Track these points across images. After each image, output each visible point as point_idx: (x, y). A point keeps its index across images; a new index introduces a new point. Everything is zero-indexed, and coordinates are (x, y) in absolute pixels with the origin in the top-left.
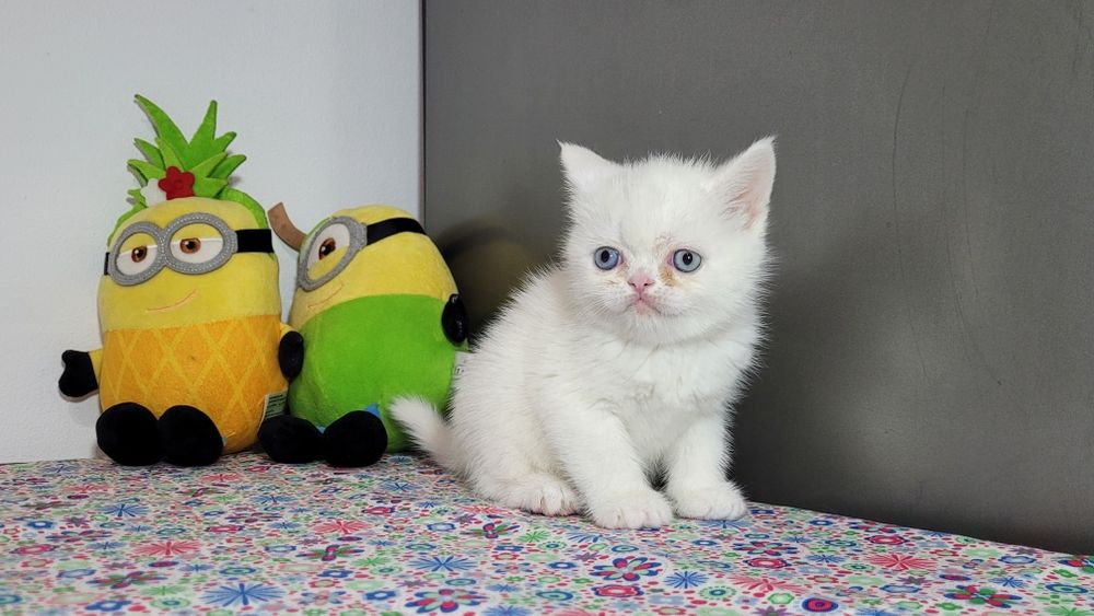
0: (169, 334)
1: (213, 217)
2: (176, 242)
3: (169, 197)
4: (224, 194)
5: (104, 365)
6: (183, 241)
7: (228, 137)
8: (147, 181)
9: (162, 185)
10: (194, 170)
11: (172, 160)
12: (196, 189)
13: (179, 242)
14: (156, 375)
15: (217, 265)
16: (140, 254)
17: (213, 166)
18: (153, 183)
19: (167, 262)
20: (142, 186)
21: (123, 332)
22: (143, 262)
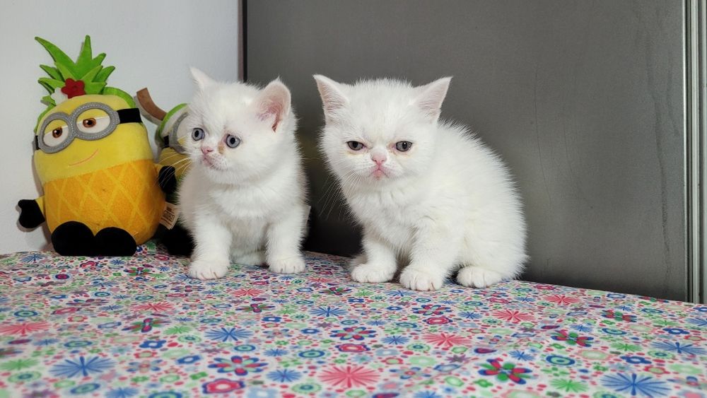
0: (86, 178)
1: (101, 104)
2: (80, 122)
3: (70, 97)
4: (104, 91)
5: (47, 205)
6: (84, 121)
7: (102, 57)
8: (54, 90)
9: (64, 90)
10: (83, 79)
11: (67, 75)
12: (86, 90)
13: (82, 122)
14: (82, 203)
15: (109, 132)
16: (58, 133)
17: (94, 75)
18: (58, 90)
19: (75, 134)
20: (51, 94)
21: (55, 181)
22: (60, 137)
